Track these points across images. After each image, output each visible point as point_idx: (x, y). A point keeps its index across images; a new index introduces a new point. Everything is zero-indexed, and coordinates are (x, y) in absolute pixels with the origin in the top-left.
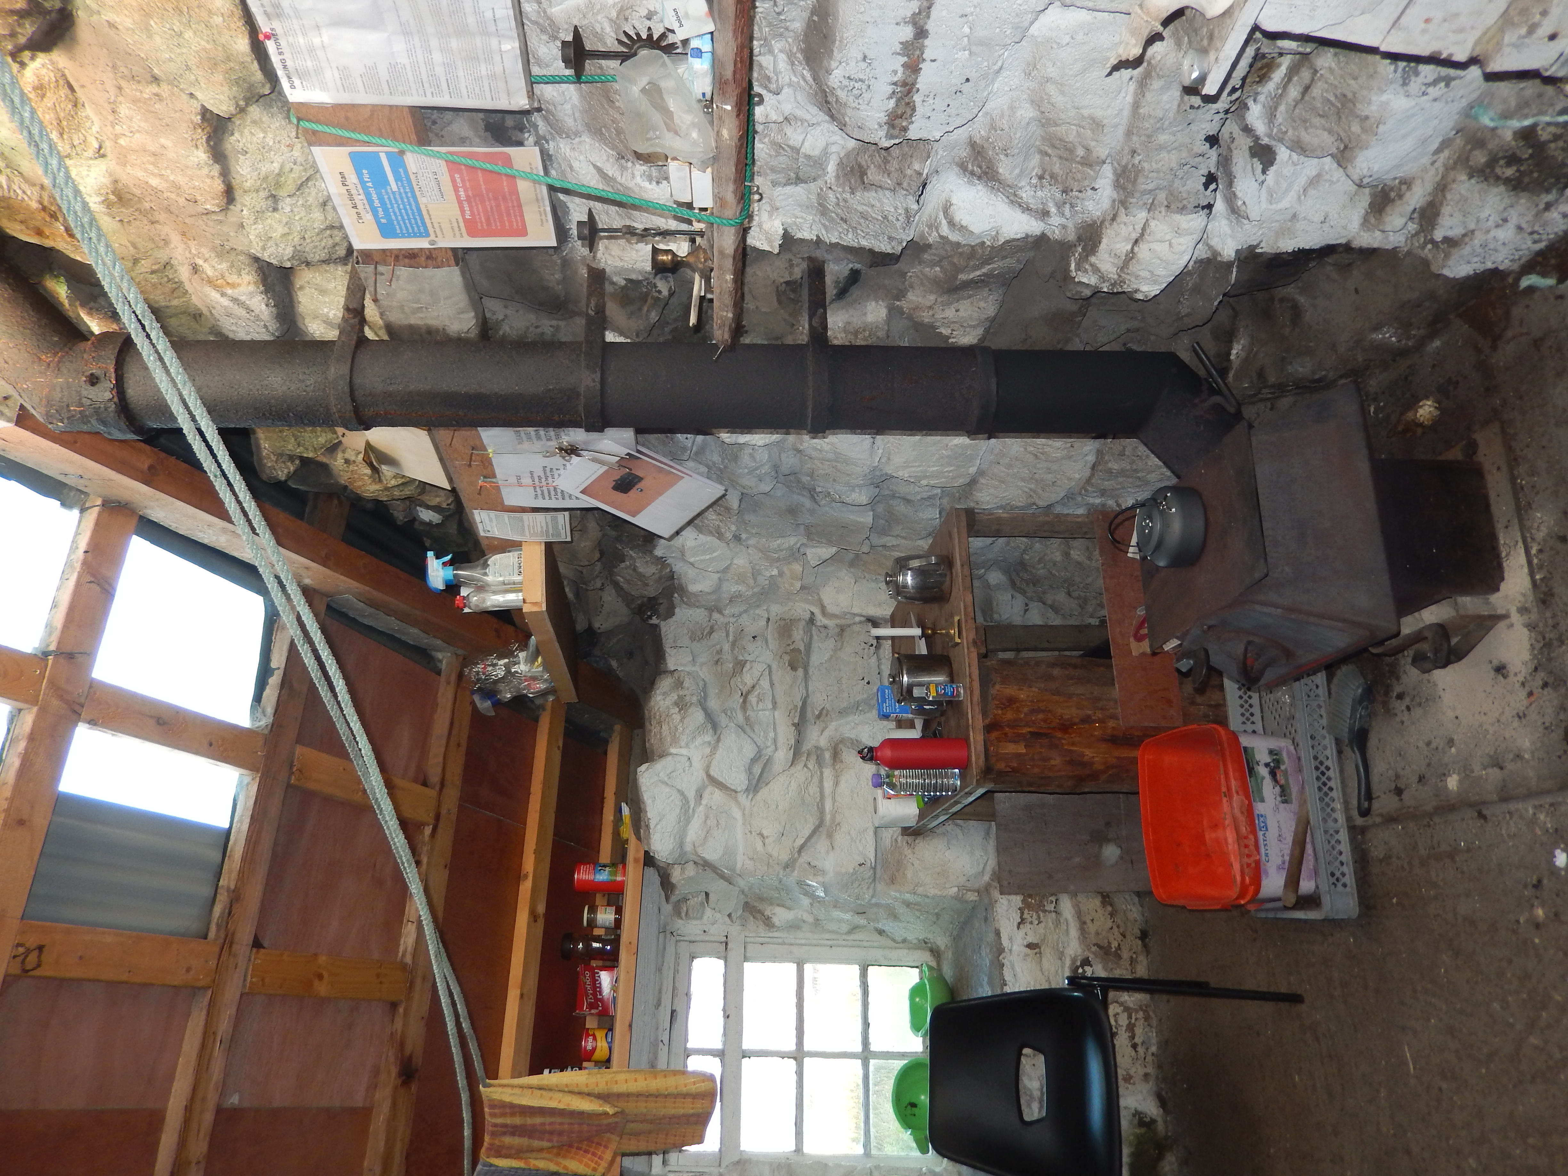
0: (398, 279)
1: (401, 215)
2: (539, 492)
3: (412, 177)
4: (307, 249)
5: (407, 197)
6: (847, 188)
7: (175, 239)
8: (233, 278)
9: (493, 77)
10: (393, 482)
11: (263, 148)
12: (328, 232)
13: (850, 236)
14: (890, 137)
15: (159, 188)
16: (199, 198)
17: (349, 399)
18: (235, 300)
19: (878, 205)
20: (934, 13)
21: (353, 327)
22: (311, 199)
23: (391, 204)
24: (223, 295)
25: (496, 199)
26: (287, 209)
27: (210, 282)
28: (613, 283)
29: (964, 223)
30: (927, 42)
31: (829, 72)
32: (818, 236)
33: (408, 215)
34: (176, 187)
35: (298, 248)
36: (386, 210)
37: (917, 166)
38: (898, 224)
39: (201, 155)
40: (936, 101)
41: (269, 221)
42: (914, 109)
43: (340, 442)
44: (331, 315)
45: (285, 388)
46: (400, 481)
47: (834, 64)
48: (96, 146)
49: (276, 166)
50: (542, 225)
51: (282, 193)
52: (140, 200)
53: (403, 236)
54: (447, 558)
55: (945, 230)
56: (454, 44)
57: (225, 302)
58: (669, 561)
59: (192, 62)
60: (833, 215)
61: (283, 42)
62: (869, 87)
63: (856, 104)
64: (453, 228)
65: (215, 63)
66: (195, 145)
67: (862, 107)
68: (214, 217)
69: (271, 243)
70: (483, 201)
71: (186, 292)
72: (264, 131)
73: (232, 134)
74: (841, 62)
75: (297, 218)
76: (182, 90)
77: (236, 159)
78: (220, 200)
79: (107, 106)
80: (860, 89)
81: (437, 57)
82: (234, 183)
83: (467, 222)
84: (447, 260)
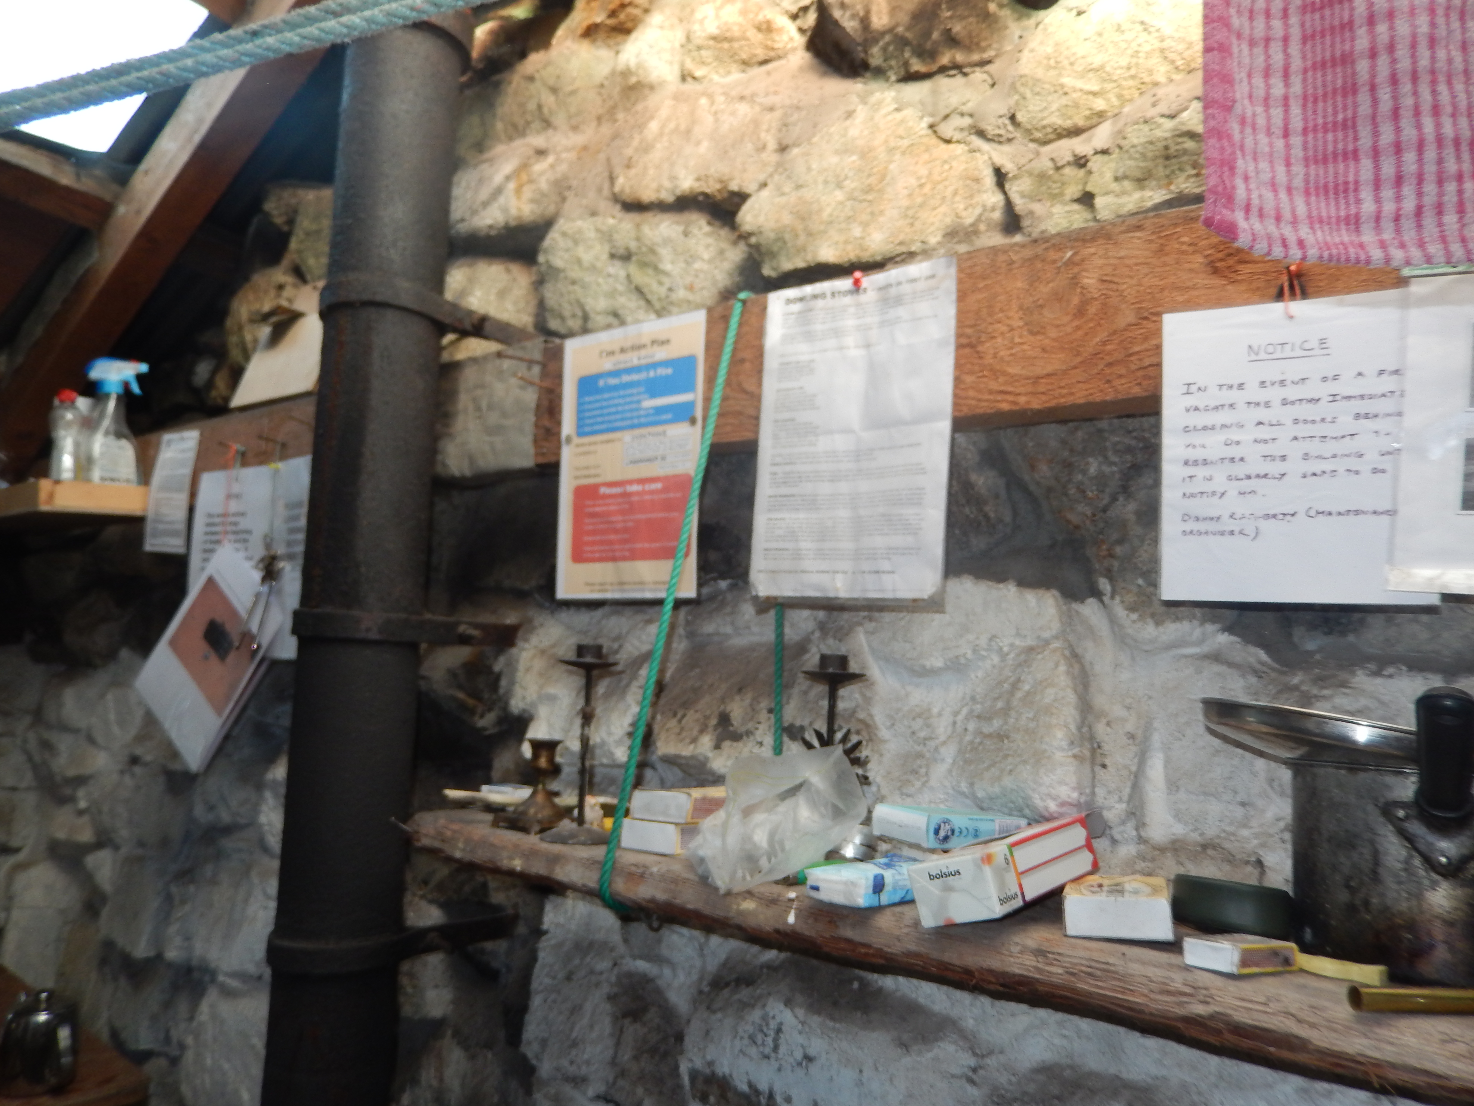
0: (522, 388)
1: (609, 407)
2: (217, 520)
3: (659, 429)
4: (559, 285)
5: (632, 418)
6: (615, 990)
7: (577, 139)
8: (528, 192)
9: (797, 555)
10: (248, 337)
11: (691, 258)
12: (579, 313)
13: (547, 981)
14: (694, 1075)
15: (646, 131)
16: (633, 172)
17: (366, 297)
18: (499, 191)
19: (593, 1035)
21: (458, 320)
22: (622, 300)
23: (624, 396)
24: (508, 178)
25: (626, 530)
26: (611, 270)
27: (524, 166)
28: (496, 657)
31: (788, 1003)
32: (546, 932)
33: (609, 414)
34: (646, 148)
35: (562, 275)
36: (616, 388)
38: (565, 1063)
39: (687, 184)
41: (598, 247)
43: (305, 282)
44: (473, 298)
45: (387, 220)
46: (250, 346)
48: (698, 74)
49: (667, 266)
50: (587, 584)
51: (633, 269)
52: (627, 110)
53: (579, 404)
54: (136, 389)
56: (843, 513)
57: (498, 179)
59: (805, 193)
60: (577, 961)
61: (848, 300)
62: (767, 1057)
63: (741, 1033)
64: (587, 468)
65: (803, 219)
66: (698, 179)
67: (737, 1042)
68: (606, 185)
69: (570, 244)
70: (623, 512)
71: (511, 139)
72: (710, 261)
73: (709, 223)
74: (803, 1023)
75: (601, 280)
76: (771, 175)
77: (678, 223)
78: (628, 195)
79: (747, 92)
80: (763, 1044)
81: (825, 488)
82: (649, 216)
83: (595, 487)
84: (543, 454)
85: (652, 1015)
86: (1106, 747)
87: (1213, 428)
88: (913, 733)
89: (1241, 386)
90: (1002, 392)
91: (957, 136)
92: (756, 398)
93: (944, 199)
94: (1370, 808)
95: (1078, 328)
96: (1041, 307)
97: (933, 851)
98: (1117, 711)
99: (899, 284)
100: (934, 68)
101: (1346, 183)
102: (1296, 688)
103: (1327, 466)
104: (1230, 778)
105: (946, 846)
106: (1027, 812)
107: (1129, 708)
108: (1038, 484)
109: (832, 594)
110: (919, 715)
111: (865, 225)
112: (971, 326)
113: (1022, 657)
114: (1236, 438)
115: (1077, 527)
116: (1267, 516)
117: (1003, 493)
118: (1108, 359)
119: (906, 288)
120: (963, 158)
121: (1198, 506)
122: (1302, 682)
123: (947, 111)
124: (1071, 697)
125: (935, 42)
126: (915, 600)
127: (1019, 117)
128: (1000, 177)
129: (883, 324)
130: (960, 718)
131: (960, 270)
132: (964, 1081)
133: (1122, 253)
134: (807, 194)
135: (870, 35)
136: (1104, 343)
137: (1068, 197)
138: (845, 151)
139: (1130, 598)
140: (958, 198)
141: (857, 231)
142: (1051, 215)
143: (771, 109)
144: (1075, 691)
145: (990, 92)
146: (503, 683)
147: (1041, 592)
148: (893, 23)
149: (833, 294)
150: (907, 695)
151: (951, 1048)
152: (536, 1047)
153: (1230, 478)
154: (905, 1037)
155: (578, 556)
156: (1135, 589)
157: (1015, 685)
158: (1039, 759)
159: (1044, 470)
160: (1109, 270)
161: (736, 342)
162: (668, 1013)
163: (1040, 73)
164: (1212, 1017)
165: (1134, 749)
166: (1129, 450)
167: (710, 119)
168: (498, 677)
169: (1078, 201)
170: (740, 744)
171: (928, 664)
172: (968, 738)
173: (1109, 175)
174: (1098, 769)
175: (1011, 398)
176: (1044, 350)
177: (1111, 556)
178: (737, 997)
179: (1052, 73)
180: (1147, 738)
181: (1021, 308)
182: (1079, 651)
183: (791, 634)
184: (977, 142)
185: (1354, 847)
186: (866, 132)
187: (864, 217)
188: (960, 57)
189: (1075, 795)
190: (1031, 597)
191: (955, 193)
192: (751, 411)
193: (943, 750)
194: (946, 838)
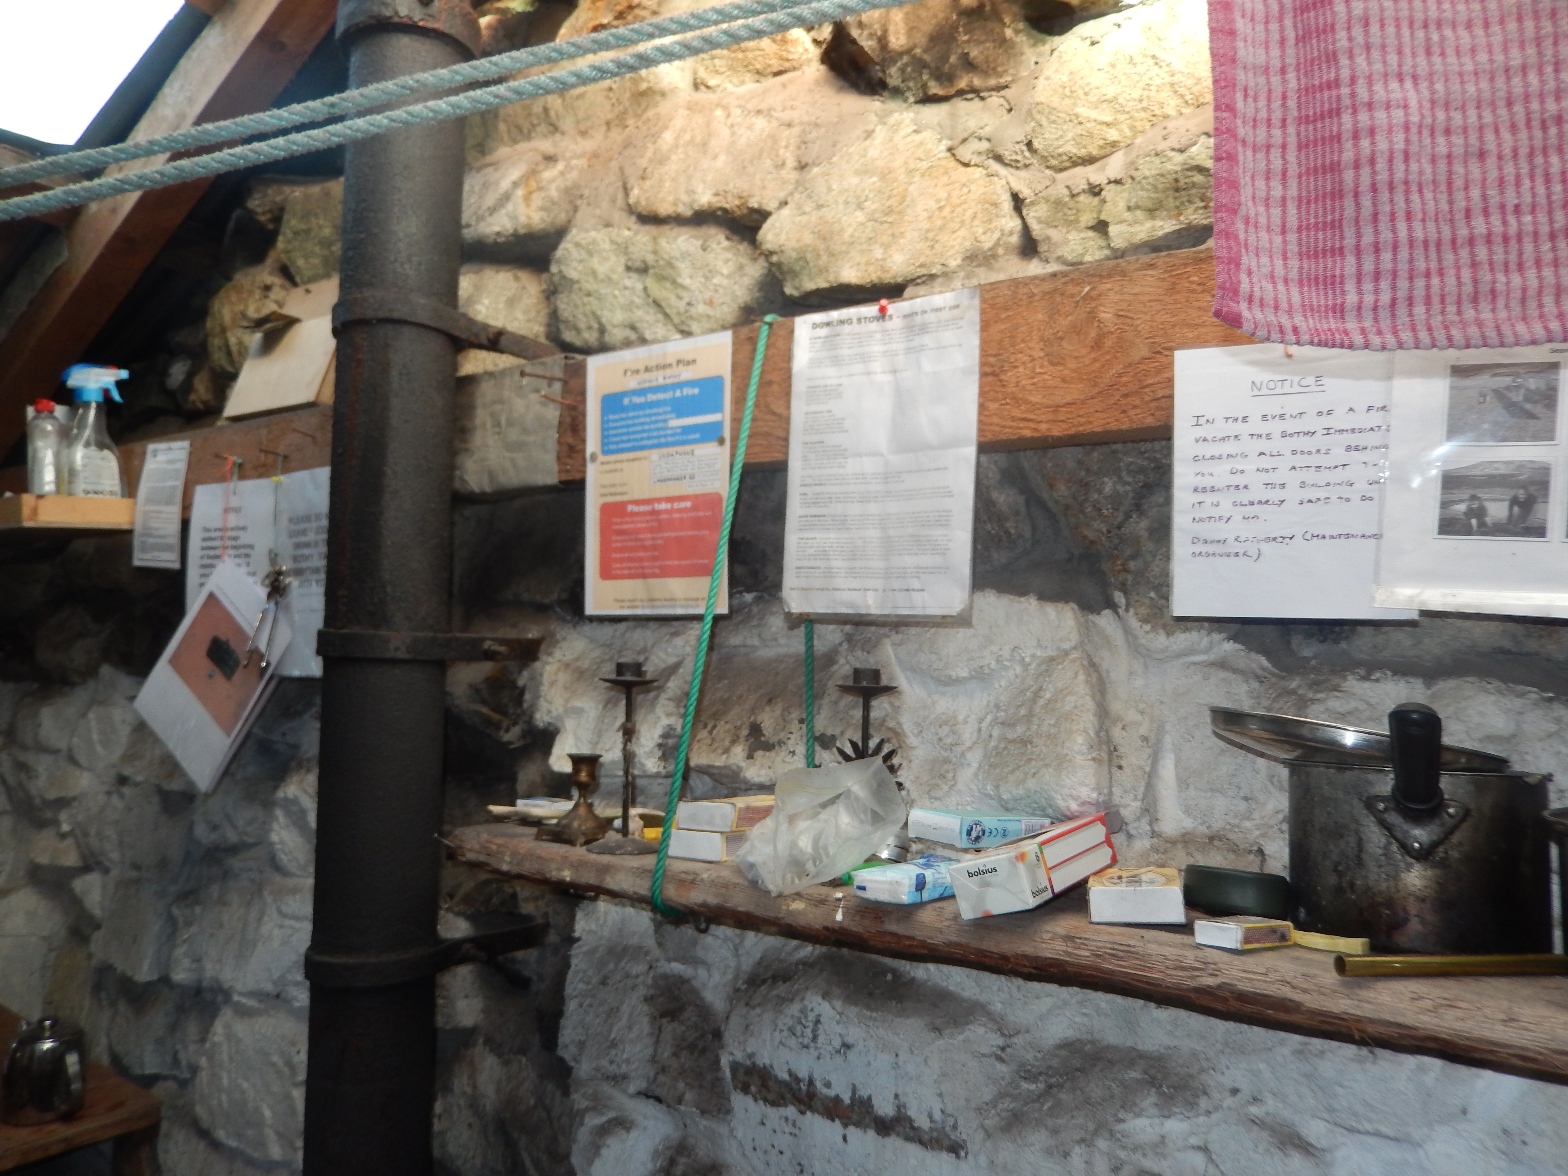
0: (543, 404)
1: (634, 425)
2: (215, 534)
3: (687, 448)
4: (574, 296)
5: (659, 437)
6: (652, 992)
7: (587, 145)
8: (537, 200)
9: (829, 574)
10: (232, 340)
11: (710, 273)
12: (596, 326)
13: (581, 986)
14: (735, 1067)
15: (660, 142)
16: (648, 183)
17: (381, 314)
18: (506, 197)
19: (632, 1035)
20: (913, 1149)
21: (476, 335)
22: (640, 313)
23: (650, 415)
24: (515, 184)
25: (655, 547)
26: (628, 283)
27: (533, 173)
28: (520, 672)
29: (604, 1152)
30: (871, 1134)
31: (826, 996)
32: (578, 939)
33: (634, 433)
34: (661, 160)
35: (576, 286)
36: (641, 407)
37: (688, 1096)
38: (604, 1063)
39: (705, 198)
40: (787, 1136)
41: (613, 259)
42: (774, 1104)
43: (295, 284)
44: (479, 307)
45: (401, 235)
46: (234, 349)
47: (838, 1004)
48: (711, 83)
49: (687, 281)
50: (616, 600)
51: (650, 282)
52: (638, 116)
53: (603, 422)
54: (116, 396)
55: (593, 1121)
56: (873, 533)
57: (505, 184)
58: (91, 684)
59: (826, 213)
60: (611, 966)
61: (874, 326)
62: (807, 1047)
63: (781, 1026)
64: (614, 485)
65: (824, 239)
66: (717, 194)
67: (777, 1034)
68: (620, 196)
69: (584, 255)
70: (651, 530)
71: (515, 142)
72: (729, 276)
73: (727, 238)
74: (841, 1014)
75: (617, 292)
76: (791, 194)
77: (695, 237)
78: (644, 207)
79: (763, 106)
80: (802, 1035)
81: (855, 509)
82: (666, 229)
83: (622, 505)
84: (567, 471)
85: (690, 1013)
86: (1122, 750)
87: (1220, 458)
88: (940, 739)
89: (1245, 419)
90: (1024, 419)
91: (975, 160)
92: (786, 420)
93: (963, 222)
94: (1356, 802)
95: (1095, 360)
96: (1061, 339)
97: (966, 851)
98: (1132, 715)
99: (925, 312)
100: (952, 91)
101: (1334, 276)
102: (1294, 692)
103: (1322, 494)
104: (1234, 775)
105: (978, 845)
106: (1050, 811)
107: (1142, 713)
108: (1057, 502)
109: (864, 612)
110: (946, 723)
111: (887, 247)
112: (995, 356)
113: (1044, 667)
114: (1241, 468)
115: (1093, 543)
116: (1268, 540)
117: (1023, 510)
118: (1124, 390)
119: (931, 317)
120: (981, 182)
121: (1206, 530)
122: (1299, 686)
123: (965, 135)
124: (1090, 704)
125: (952, 66)
126: (944, 617)
127: (1036, 144)
128: (1018, 202)
129: (909, 350)
130: (984, 725)
131: (983, 301)
132: (993, 1060)
133: (1137, 290)
134: (828, 214)
135: (888, 56)
136: (1120, 375)
137: (1083, 225)
138: (865, 172)
139: (1143, 611)
140: (977, 222)
141: (878, 253)
142: (1067, 241)
143: (789, 125)
144: (1094, 698)
145: (1006, 117)
146: (527, 697)
147: (1060, 605)
148: (911, 44)
149: (859, 320)
150: (934, 703)
151: (981, 1030)
152: (573, 1049)
153: (1235, 504)
154: (938, 1022)
155: (606, 573)
156: (1147, 601)
157: (1037, 694)
158: (1061, 762)
159: (1062, 490)
160: (1124, 306)
161: (763, 365)
162: (705, 1012)
163: (1055, 102)
164: (1219, 987)
165: (1149, 751)
166: (1142, 470)
167: (726, 132)
168: (522, 691)
169: (1092, 228)
170: (772, 754)
171: (953, 674)
172: (993, 743)
173: (1122, 205)
174: (1114, 770)
175: (1033, 425)
176: (1064, 380)
177: (1126, 570)
178: (775, 992)
179: (1067, 102)
180: (1159, 740)
181: (1042, 339)
182: (1096, 660)
183: (820, 646)
184: (995, 166)
185: (1341, 836)
186: (885, 153)
187: (885, 239)
188: (977, 82)
189: (1094, 795)
190: (1051, 610)
191: (974, 217)
192: (780, 433)
193: (969, 755)
194: (978, 838)
